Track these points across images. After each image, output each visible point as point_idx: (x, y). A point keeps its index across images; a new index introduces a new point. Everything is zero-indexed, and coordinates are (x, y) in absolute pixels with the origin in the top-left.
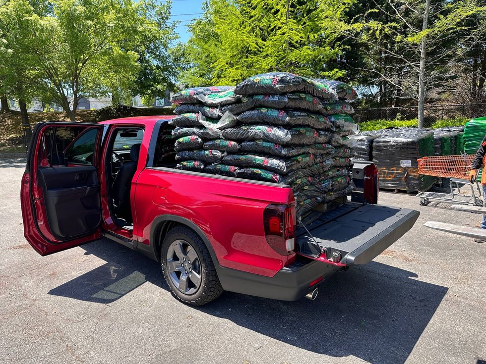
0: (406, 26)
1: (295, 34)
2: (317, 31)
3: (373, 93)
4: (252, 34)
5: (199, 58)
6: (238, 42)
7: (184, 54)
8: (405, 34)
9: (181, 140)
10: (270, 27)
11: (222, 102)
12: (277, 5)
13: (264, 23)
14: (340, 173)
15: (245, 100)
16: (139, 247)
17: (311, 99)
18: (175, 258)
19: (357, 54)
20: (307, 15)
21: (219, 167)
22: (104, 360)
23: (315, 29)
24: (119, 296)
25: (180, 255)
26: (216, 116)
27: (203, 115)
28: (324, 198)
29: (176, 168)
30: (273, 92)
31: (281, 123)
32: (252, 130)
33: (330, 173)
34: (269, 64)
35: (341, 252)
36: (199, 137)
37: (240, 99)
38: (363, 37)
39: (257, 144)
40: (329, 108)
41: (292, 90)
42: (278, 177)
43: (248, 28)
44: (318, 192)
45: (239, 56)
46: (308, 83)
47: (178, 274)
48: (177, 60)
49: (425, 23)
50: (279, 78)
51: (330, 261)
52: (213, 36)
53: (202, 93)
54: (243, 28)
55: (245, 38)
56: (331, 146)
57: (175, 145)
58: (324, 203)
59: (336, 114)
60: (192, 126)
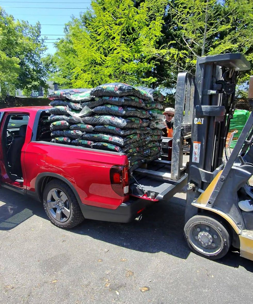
0: (192, 53)
1: (125, 53)
2: (139, 52)
3: (173, 93)
4: (98, 52)
5: (63, 66)
6: (89, 57)
7: (52, 62)
8: (192, 58)
9: (55, 123)
10: (109, 47)
11: (82, 100)
12: (114, 34)
13: (105, 45)
14: (154, 145)
15: (97, 99)
16: (27, 193)
17: (137, 100)
18: (53, 200)
19: (163, 68)
20: (133, 41)
21: (81, 141)
22: (9, 266)
23: (138, 51)
24: (16, 225)
25: (56, 197)
26: (78, 109)
27: (70, 108)
28: (145, 160)
29: (52, 142)
30: (114, 95)
31: (120, 114)
32: (102, 119)
33: (149, 145)
34: (109, 72)
35: (156, 193)
36: (67, 122)
37: (94, 98)
38: (167, 58)
39: (105, 127)
40: (148, 105)
41: (127, 94)
42: (118, 148)
43: (95, 48)
44: (142, 156)
45: (90, 66)
46: (136, 90)
47: (55, 210)
48: (47, 65)
49: (203, 52)
50: (119, 87)
51: (149, 198)
52: (72, 51)
53: (69, 93)
54: (92, 47)
55: (94, 54)
56: (150, 129)
57: (51, 127)
58: (146, 164)
59: (152, 109)
60: (62, 115)
